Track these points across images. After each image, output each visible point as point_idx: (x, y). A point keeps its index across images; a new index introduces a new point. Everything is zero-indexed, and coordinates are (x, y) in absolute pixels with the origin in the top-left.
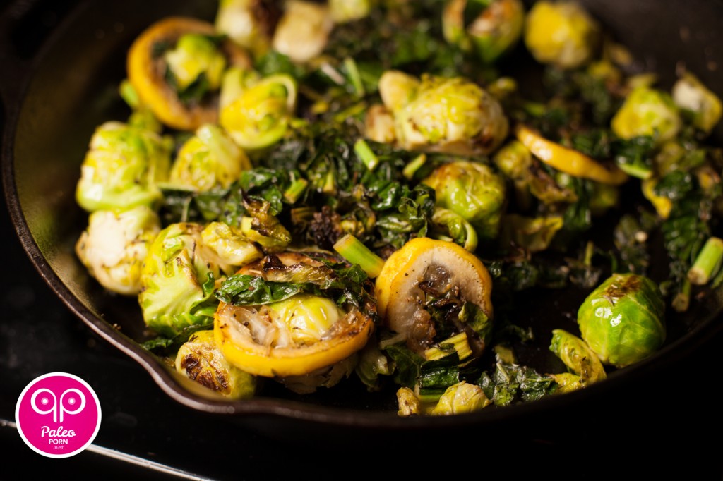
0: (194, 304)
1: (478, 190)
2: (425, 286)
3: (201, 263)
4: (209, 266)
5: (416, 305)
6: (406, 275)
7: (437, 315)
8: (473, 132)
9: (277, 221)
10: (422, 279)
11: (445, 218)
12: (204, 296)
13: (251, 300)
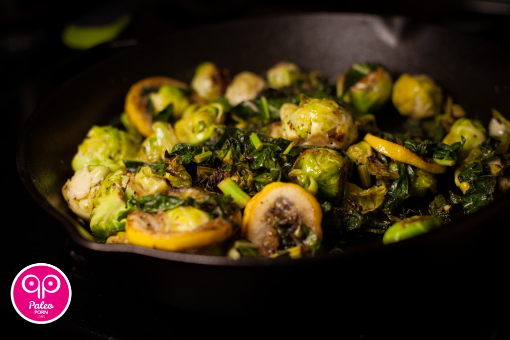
0: (120, 213)
1: (324, 161)
2: (273, 211)
3: (130, 192)
4: (135, 193)
5: (267, 224)
6: (262, 203)
7: (279, 231)
8: (329, 129)
9: (184, 168)
10: (273, 206)
11: (297, 173)
12: (126, 207)
13: (152, 207)
